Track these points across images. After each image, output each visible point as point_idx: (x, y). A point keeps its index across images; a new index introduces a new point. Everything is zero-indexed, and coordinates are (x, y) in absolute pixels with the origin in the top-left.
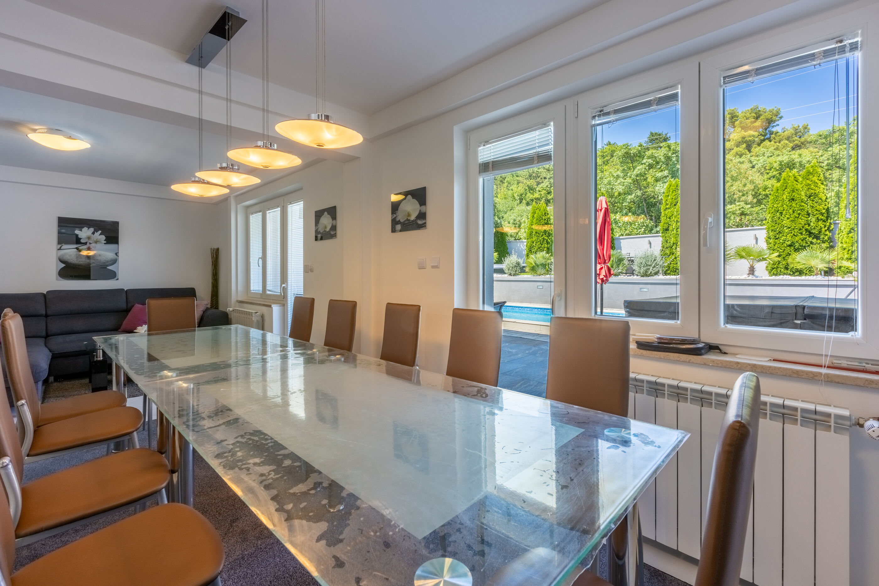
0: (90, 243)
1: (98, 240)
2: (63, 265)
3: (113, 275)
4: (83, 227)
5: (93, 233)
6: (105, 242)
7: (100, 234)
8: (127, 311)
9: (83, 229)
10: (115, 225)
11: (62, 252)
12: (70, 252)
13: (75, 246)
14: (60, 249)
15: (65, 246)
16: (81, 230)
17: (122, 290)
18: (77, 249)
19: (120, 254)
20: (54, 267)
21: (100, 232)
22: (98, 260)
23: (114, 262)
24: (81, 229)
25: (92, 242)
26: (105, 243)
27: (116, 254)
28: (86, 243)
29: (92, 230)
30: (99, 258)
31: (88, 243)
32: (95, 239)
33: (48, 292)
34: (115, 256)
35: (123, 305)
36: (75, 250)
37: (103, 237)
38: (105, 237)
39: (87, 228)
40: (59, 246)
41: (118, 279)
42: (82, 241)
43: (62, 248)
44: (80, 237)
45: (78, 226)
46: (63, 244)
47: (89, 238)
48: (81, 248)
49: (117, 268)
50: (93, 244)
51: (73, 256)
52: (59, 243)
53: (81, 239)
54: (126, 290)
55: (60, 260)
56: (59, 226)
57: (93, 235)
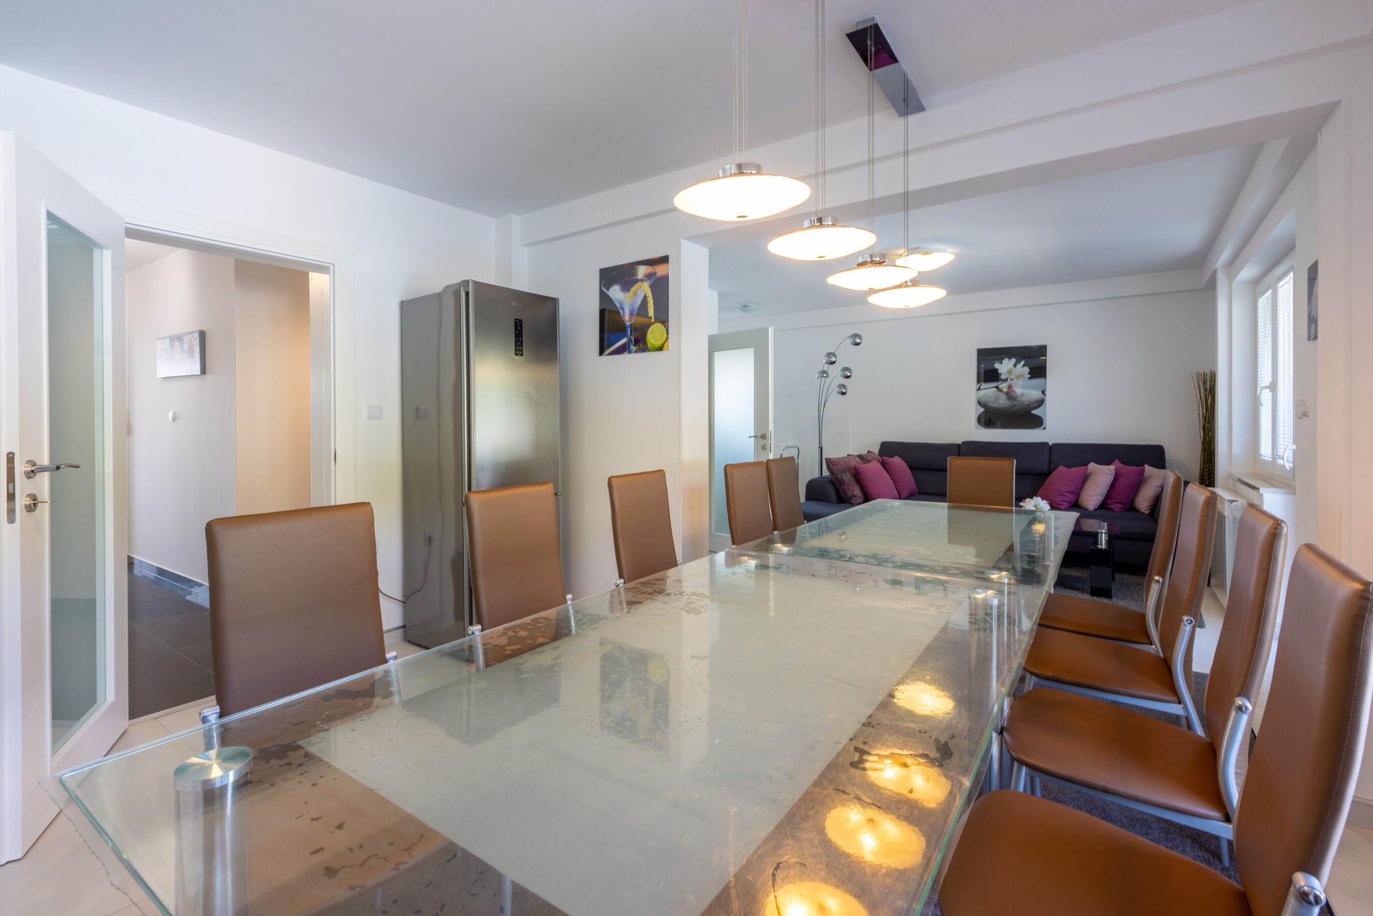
0: (1011, 380)
1: (1021, 374)
2: (982, 410)
3: (1037, 422)
4: (1003, 359)
5: (1015, 365)
6: (1029, 376)
7: (1024, 366)
8: (1048, 474)
9: (1004, 361)
10: (1042, 350)
11: (982, 393)
12: (989, 391)
13: (995, 384)
14: (979, 389)
15: (984, 386)
16: (1001, 363)
17: (1046, 444)
19: (1047, 393)
20: (975, 411)
21: (1023, 362)
22: (1020, 401)
23: (1041, 403)
24: (1000, 361)
25: (1013, 378)
26: (1029, 378)
27: (1043, 392)
28: (1006, 380)
29: (1013, 360)
30: (1023, 399)
31: (1009, 380)
32: (1017, 374)
33: (964, 443)
34: (1042, 394)
35: (1043, 466)
36: (995, 389)
37: (1026, 369)
38: (1030, 368)
39: (1008, 360)
40: (979, 384)
41: (1045, 428)
43: (981, 388)
44: (1000, 371)
45: (998, 357)
46: (983, 383)
47: (1010, 372)
48: (1000, 386)
49: (1045, 413)
50: (1014, 381)
51: (993, 397)
52: (979, 381)
53: (1001, 374)
54: (1050, 445)
55: (980, 403)
56: (979, 361)
57: (1015, 367)
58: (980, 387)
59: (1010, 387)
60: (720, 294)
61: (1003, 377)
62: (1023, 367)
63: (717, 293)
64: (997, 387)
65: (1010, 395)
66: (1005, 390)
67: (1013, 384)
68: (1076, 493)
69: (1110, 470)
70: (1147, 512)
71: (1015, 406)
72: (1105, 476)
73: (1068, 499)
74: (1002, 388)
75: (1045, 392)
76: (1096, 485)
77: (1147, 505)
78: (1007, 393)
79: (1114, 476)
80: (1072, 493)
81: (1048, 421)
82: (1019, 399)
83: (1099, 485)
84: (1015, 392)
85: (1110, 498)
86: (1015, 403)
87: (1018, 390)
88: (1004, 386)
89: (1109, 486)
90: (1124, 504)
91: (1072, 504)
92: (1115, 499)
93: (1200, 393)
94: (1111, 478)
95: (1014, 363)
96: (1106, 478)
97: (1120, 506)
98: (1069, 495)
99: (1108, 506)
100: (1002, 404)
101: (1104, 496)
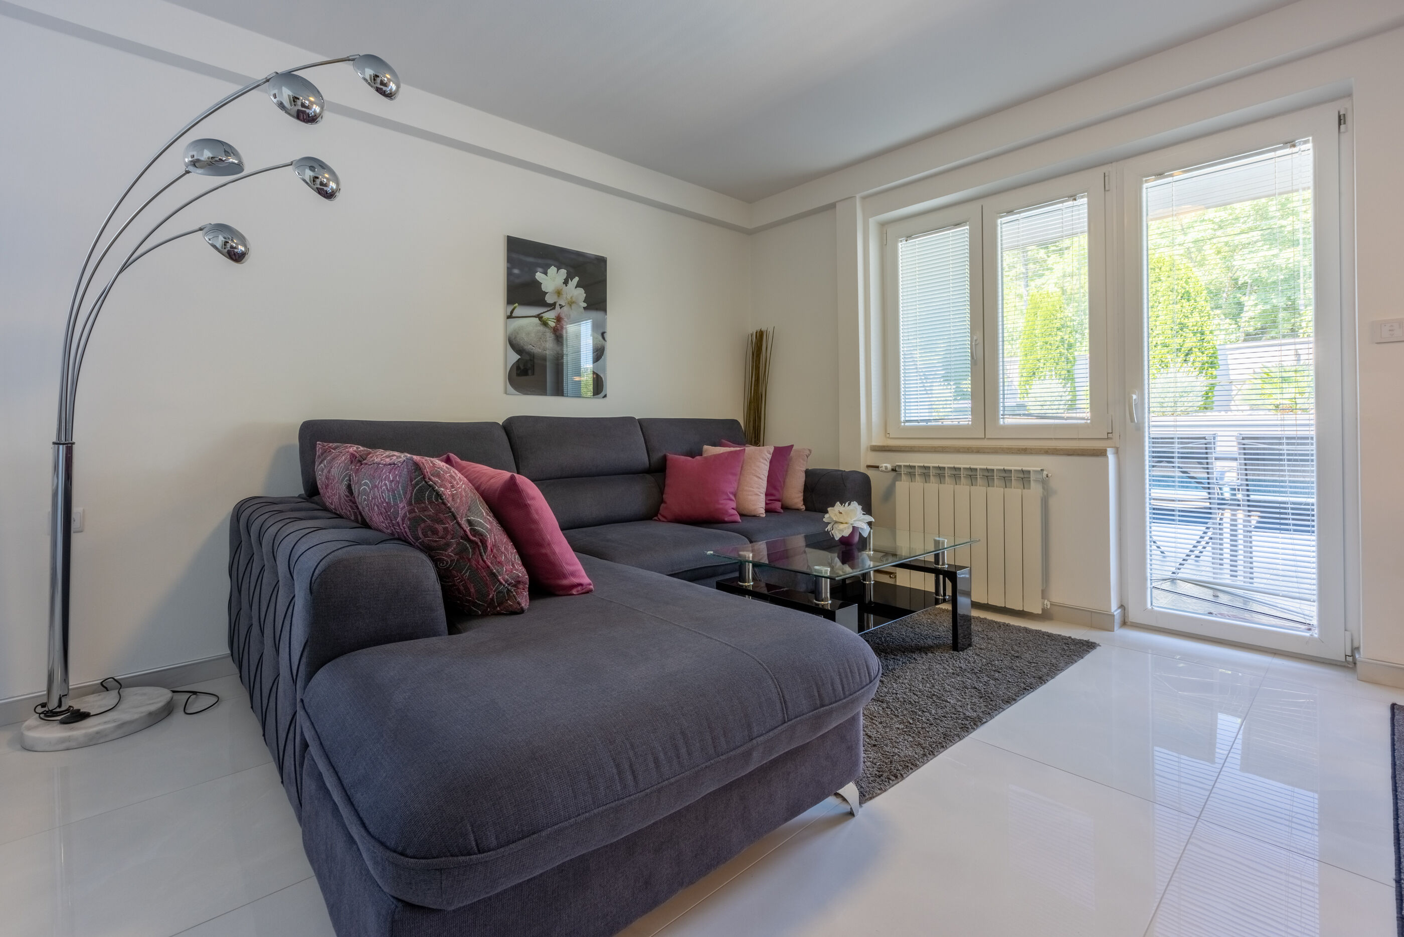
0: (561, 306)
1: (574, 299)
2: (515, 357)
4: (549, 266)
5: (566, 282)
6: (586, 304)
7: (578, 286)
8: (648, 471)
9: (549, 271)
10: (600, 265)
11: (516, 324)
12: (527, 324)
13: (536, 311)
14: (510, 317)
15: (518, 311)
16: (545, 273)
18: (539, 317)
19: (609, 336)
20: (502, 358)
21: (577, 279)
23: (598, 352)
24: (544, 269)
25: (563, 304)
26: (585, 308)
27: (603, 335)
28: (553, 306)
29: (563, 273)
30: (575, 342)
31: (557, 307)
32: (569, 297)
34: (600, 338)
35: (644, 458)
36: (536, 320)
37: (582, 293)
38: (586, 292)
39: (556, 269)
40: (510, 309)
41: (605, 397)
42: (549, 299)
43: (513, 315)
44: (543, 288)
45: (539, 261)
46: (516, 304)
47: (558, 293)
48: (545, 316)
49: (605, 370)
50: (565, 309)
51: (532, 335)
52: (510, 301)
53: (545, 293)
54: (638, 421)
55: (512, 344)
56: (509, 261)
57: (566, 285)
58: (511, 312)
59: (559, 319)
62: (575, 287)
65: (558, 335)
66: (552, 324)
67: (562, 315)
71: (566, 354)
72: (764, 462)
74: (548, 319)
75: (605, 335)
78: (554, 331)
81: (610, 385)
82: (571, 344)
83: (762, 476)
84: (566, 332)
86: (565, 349)
87: (570, 328)
88: (550, 316)
94: (768, 464)
95: (564, 277)
100: (548, 350)
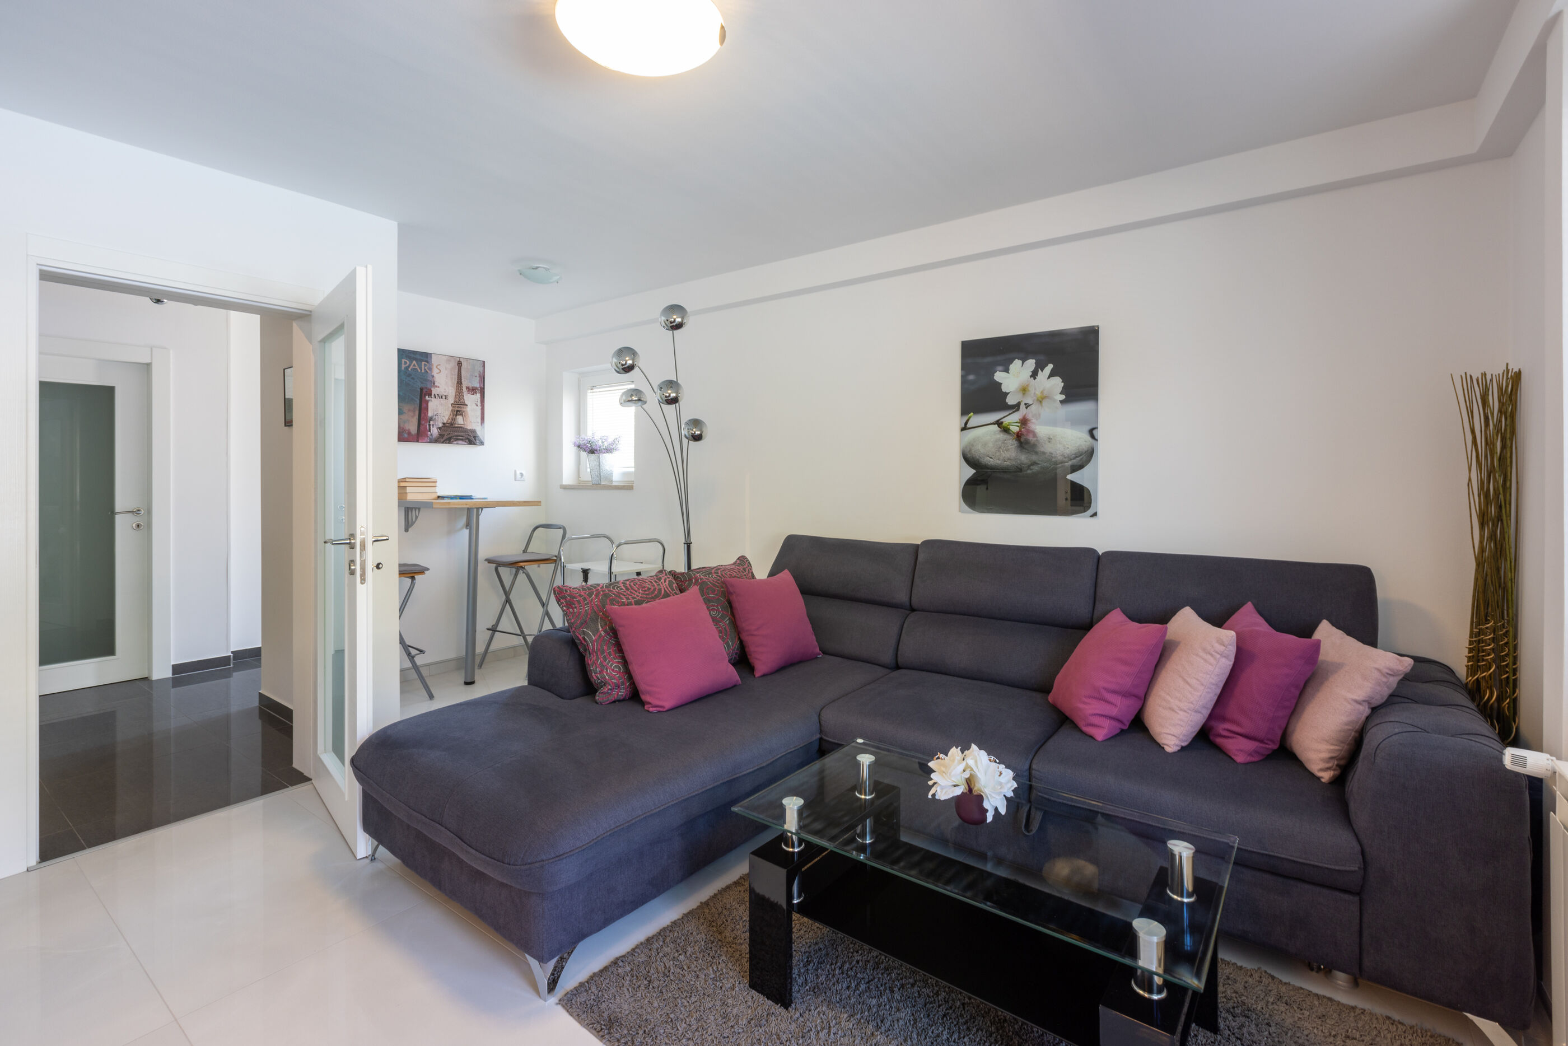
0: (1027, 406)
1: (1045, 393)
2: (970, 472)
3: (1078, 501)
4: (1011, 361)
5: (1034, 375)
6: (1063, 397)
7: (1052, 374)
8: (1087, 627)
9: (1012, 367)
10: (1089, 339)
11: (971, 434)
12: (984, 430)
13: (995, 416)
14: (965, 429)
15: (976, 420)
16: (1007, 370)
17: (1091, 552)
19: (1100, 434)
21: (1050, 366)
22: (1044, 453)
23: (1086, 457)
24: (1005, 366)
25: (1030, 402)
26: (1062, 402)
27: (1092, 433)
28: (1016, 407)
29: (1031, 363)
31: (1022, 406)
32: (1038, 392)
33: (927, 544)
34: (1089, 438)
35: (1079, 607)
36: (995, 427)
37: (1057, 383)
38: (1063, 381)
39: (1021, 362)
40: (965, 418)
41: (1095, 515)
43: (968, 426)
44: (1004, 389)
45: (999, 358)
46: (972, 414)
47: (1024, 390)
48: (1006, 421)
49: (1095, 481)
50: (1033, 408)
51: (991, 445)
52: (965, 411)
53: (1007, 394)
54: (1100, 554)
55: (969, 459)
56: (965, 368)
57: (1035, 379)
58: (966, 423)
59: (1024, 422)
60: (401, 227)
61: (1011, 400)
62: (1049, 378)
63: (394, 225)
64: (999, 423)
65: (1023, 440)
66: (1015, 429)
67: (1029, 417)
68: (1136, 696)
69: (1222, 644)
70: (1326, 776)
71: (1034, 463)
72: (1208, 657)
73: (1114, 712)
74: (1010, 424)
75: (1094, 432)
76: (1185, 680)
77: (1325, 755)
78: (1018, 436)
79: (1233, 660)
80: (1126, 694)
81: (1102, 498)
82: (1042, 449)
83: (1193, 682)
84: (1035, 435)
85: (1224, 719)
86: (1034, 458)
87: (1041, 430)
88: (1012, 420)
89: (1221, 685)
90: (1261, 741)
91: (1128, 724)
92: (1238, 724)
93: (1473, 431)
94: (1227, 663)
95: (1032, 369)
96: (1211, 664)
97: (1251, 745)
98: (1117, 700)
99: (1219, 741)
100: (1009, 459)
101: (1206, 713)
